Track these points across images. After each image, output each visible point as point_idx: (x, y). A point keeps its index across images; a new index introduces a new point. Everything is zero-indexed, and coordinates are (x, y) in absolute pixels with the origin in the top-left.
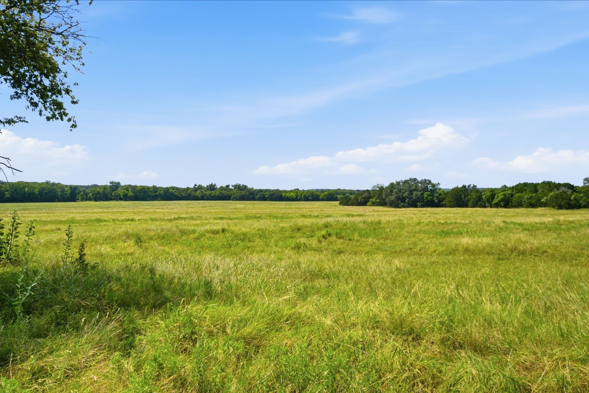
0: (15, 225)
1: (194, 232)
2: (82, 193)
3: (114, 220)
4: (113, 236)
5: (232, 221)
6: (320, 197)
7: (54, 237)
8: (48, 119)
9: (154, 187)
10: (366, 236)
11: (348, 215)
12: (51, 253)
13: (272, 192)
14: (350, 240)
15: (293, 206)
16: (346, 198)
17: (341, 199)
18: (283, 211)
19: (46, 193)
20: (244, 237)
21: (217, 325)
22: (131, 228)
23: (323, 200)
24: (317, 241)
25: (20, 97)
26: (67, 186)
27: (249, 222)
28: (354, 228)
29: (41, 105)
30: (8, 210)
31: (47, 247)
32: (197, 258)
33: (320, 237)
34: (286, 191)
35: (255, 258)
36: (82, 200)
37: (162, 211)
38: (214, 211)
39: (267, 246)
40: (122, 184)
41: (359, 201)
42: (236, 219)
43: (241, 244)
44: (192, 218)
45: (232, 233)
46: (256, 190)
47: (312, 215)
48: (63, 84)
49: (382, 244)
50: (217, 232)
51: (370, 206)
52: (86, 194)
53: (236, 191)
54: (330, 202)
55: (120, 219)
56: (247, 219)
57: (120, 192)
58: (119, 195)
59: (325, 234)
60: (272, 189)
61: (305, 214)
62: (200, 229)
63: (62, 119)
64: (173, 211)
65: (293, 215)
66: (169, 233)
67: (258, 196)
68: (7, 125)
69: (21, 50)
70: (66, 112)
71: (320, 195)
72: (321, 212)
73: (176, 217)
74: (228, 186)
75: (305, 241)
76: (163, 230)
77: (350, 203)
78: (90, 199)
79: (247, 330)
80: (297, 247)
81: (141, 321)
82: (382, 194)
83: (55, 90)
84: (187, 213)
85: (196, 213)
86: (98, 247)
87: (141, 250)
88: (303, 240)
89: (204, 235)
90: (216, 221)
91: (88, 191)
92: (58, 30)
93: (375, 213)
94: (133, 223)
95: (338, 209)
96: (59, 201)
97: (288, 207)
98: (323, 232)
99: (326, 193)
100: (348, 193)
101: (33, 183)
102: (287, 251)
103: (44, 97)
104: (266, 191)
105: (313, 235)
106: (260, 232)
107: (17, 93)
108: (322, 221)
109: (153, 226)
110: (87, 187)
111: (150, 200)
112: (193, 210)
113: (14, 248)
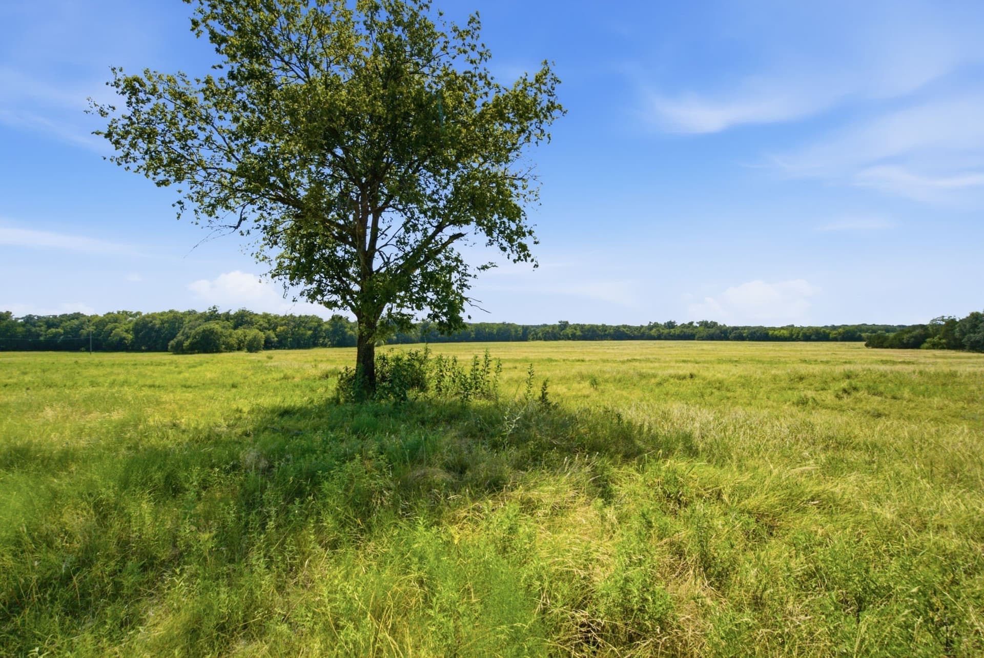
0: (487, 362)
1: (655, 376)
2: (533, 333)
3: (564, 360)
4: (568, 377)
5: (700, 365)
6: (831, 336)
7: (515, 374)
8: (515, 261)
9: (603, 326)
10: (927, 394)
11: (884, 362)
12: (513, 390)
13: (753, 330)
14: (894, 398)
15: (786, 348)
16: (879, 337)
17: (869, 338)
18: (772, 354)
19: (502, 334)
20: (720, 385)
21: (709, 489)
22: (583, 368)
23: (835, 339)
24: (833, 397)
25: (492, 244)
26: (519, 326)
27: (724, 367)
28: (901, 381)
29: (509, 249)
30: (474, 348)
31: (510, 384)
32: (663, 407)
33: (838, 390)
34: (774, 329)
35: (740, 412)
36: (533, 339)
37: (612, 351)
38: (675, 352)
39: (755, 398)
40: (571, 323)
41: (905, 341)
42: (704, 362)
43: (716, 393)
44: (648, 360)
45: (704, 379)
46: (729, 328)
47: (819, 360)
48: (526, 227)
49: (963, 408)
50: (684, 378)
51: (927, 348)
52: (536, 334)
53: (701, 329)
54: (847, 343)
55: (570, 359)
56: (719, 363)
57: (569, 331)
58: (567, 335)
59: (846, 387)
60: (752, 326)
61: (806, 359)
62: (663, 373)
63: (526, 260)
64: (624, 351)
65: (787, 359)
66: (626, 376)
67: (733, 335)
68: (482, 271)
69: (493, 200)
70: (530, 253)
71: (830, 333)
72: (834, 356)
73: (630, 358)
74: (691, 323)
75: (814, 395)
76: (618, 372)
77: (885, 344)
78: (540, 339)
79: (751, 502)
80: (803, 402)
81: (616, 470)
82: (952, 330)
83: (520, 233)
84: (641, 355)
85: (652, 354)
86: (555, 386)
87: (597, 393)
88: (810, 394)
89: (668, 380)
90: (678, 364)
91: (537, 330)
92: (520, 176)
93: (938, 360)
94: (583, 363)
95: (864, 353)
96: (513, 341)
97: (777, 349)
98: (845, 384)
99: (841, 330)
100: (882, 330)
101: (493, 324)
102: (786, 407)
103: (511, 241)
104: (744, 328)
105: (826, 387)
106: (743, 380)
107: (490, 240)
108: (839, 370)
109: (607, 367)
110: (537, 327)
111: (599, 340)
112: (648, 351)
113: (486, 383)
